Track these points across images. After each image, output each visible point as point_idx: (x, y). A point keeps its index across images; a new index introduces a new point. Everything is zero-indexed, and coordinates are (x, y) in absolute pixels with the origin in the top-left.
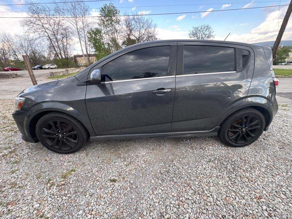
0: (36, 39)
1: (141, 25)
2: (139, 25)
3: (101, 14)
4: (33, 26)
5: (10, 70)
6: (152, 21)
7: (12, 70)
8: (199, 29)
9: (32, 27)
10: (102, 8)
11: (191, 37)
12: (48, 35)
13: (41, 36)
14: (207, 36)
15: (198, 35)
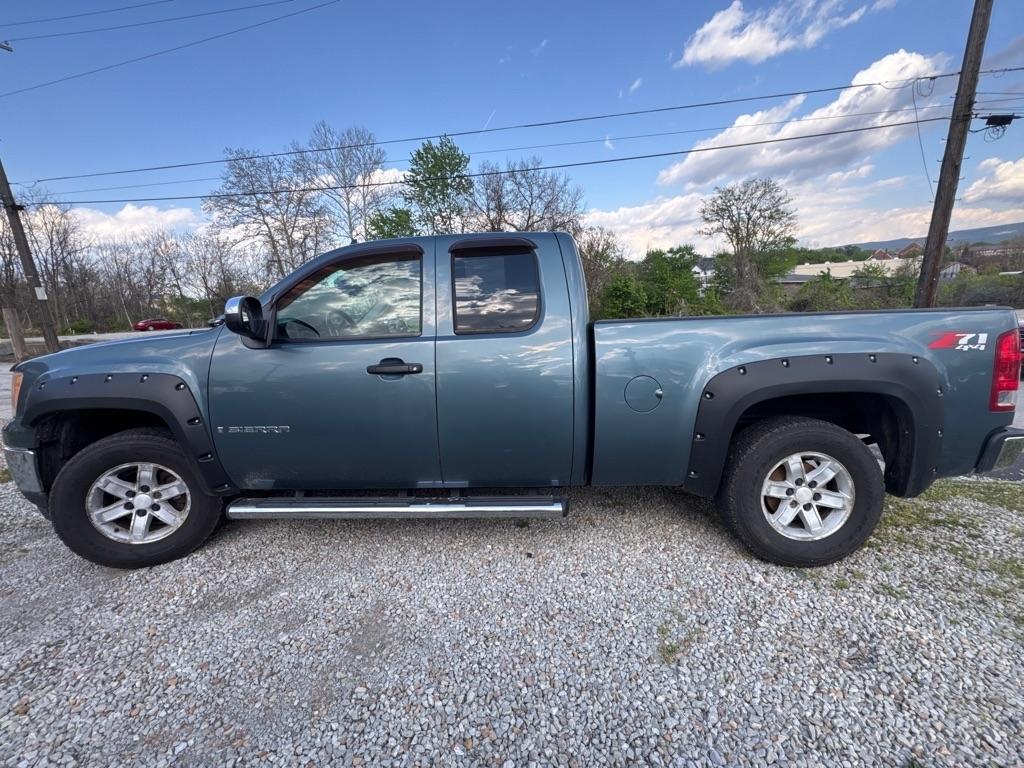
0: (236, 242)
1: (536, 192)
2: (528, 193)
3: (415, 167)
4: (233, 209)
5: (151, 328)
6: (568, 180)
7: (158, 327)
8: (737, 192)
9: (229, 211)
10: (419, 153)
11: (707, 219)
12: (270, 232)
13: (251, 234)
14: (767, 213)
15: (735, 212)
